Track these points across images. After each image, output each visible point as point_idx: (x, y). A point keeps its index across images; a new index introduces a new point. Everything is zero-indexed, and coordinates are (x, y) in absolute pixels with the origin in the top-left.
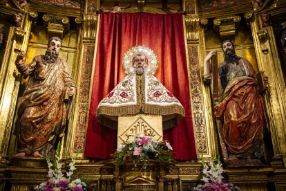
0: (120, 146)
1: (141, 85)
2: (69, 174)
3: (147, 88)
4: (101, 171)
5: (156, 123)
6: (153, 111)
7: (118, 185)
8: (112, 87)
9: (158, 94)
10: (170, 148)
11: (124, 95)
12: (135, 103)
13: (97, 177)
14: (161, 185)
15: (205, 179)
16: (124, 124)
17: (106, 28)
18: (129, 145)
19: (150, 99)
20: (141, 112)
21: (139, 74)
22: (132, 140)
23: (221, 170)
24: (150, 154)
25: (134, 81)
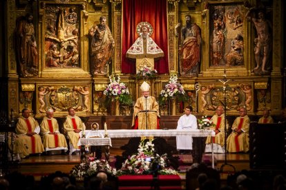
0: (138, 72)
1: (145, 44)
2: (118, 81)
3: (148, 45)
4: (129, 79)
5: (151, 62)
6: (150, 56)
7: (137, 85)
8: (131, 44)
9: (152, 49)
10: (156, 72)
11: (138, 49)
12: (142, 53)
13: (128, 81)
14: (153, 85)
15: (170, 82)
16: (139, 62)
17: (127, 7)
18: (141, 71)
19: (149, 51)
20: (145, 57)
21: (145, 39)
22: (142, 69)
23: (177, 78)
24: (149, 75)
25: (142, 42)
